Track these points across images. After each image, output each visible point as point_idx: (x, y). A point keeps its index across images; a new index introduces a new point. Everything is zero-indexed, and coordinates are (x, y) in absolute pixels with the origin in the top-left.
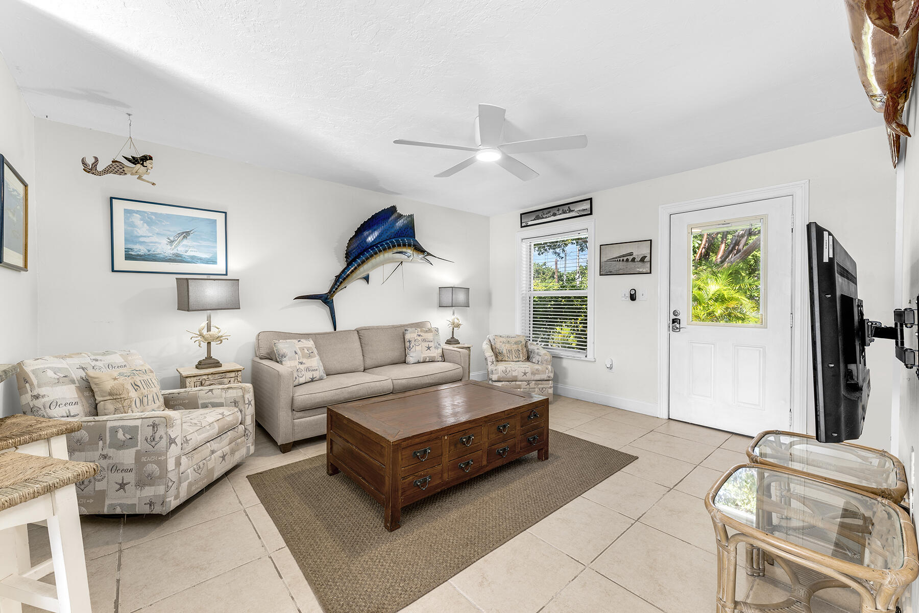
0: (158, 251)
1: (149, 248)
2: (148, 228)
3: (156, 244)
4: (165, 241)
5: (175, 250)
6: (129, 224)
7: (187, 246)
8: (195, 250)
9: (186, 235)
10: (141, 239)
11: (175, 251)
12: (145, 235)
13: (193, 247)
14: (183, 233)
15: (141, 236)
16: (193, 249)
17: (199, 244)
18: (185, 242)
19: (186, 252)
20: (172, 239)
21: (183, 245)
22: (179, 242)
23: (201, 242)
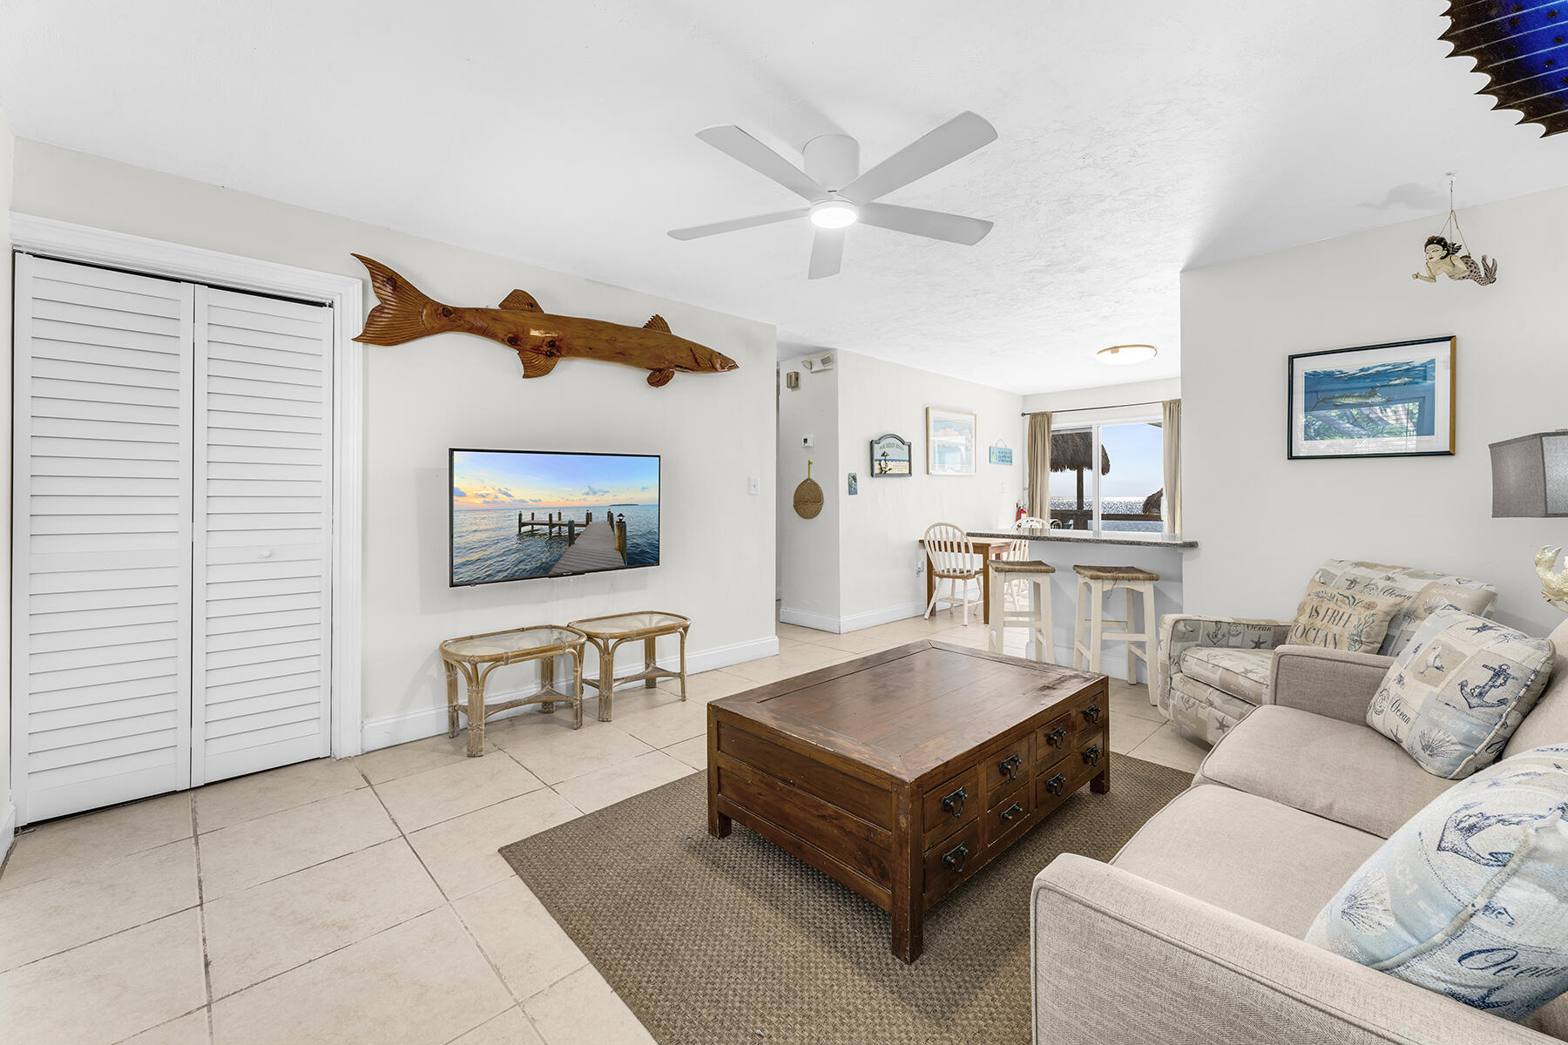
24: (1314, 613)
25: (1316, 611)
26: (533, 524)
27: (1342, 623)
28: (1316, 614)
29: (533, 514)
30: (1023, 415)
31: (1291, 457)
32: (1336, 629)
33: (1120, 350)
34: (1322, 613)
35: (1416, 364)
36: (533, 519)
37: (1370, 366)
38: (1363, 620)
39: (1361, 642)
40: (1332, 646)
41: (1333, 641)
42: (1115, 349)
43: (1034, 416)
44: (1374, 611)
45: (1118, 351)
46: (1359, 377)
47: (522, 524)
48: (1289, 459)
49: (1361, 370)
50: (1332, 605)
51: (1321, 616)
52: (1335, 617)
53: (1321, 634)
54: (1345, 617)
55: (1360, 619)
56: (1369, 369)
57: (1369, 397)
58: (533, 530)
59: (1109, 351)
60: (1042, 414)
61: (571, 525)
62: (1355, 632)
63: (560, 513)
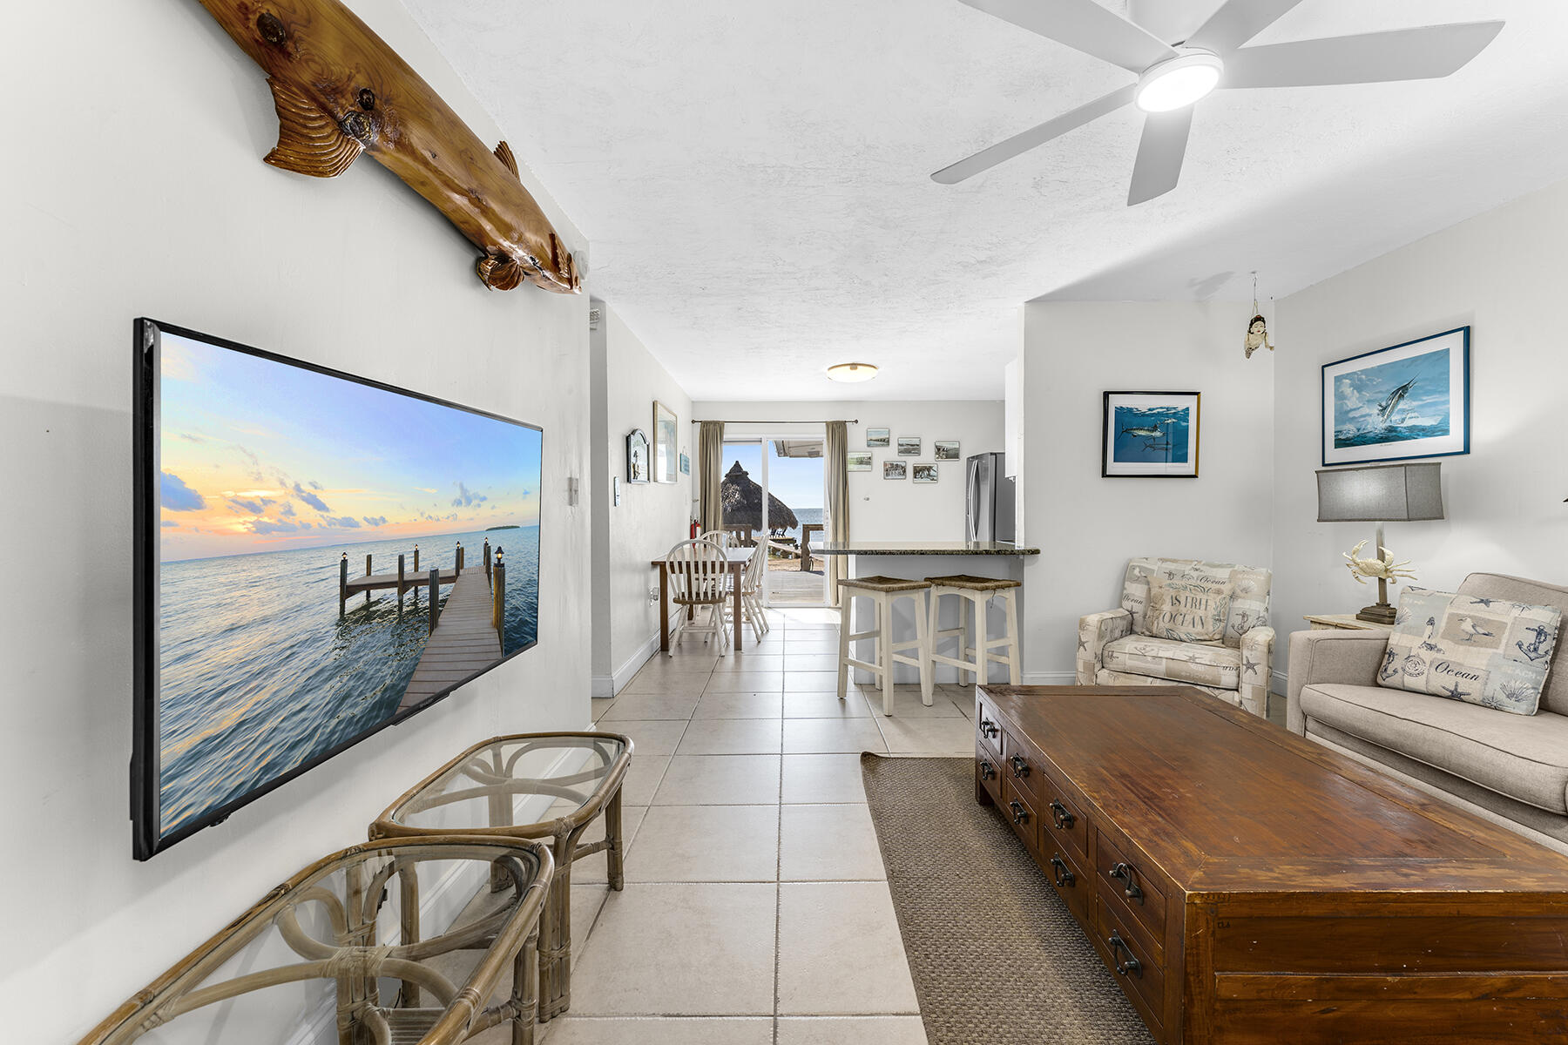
0: (1369, 428)
1: (1358, 426)
2: (1358, 395)
3: (1367, 418)
4: (1375, 410)
5: (1388, 421)
6: (1340, 396)
7: (1404, 411)
8: (1416, 414)
9: (1401, 392)
10: (1351, 415)
11: (1388, 424)
12: (1355, 407)
13: (1412, 410)
14: (1399, 389)
15: (1351, 410)
16: (1413, 415)
17: (1420, 403)
18: (1402, 406)
19: (1403, 420)
20: (1384, 404)
21: (1398, 412)
22: (1393, 407)
23: (1424, 398)
24: (1175, 601)
25: (1176, 599)
26: (368, 587)
27: (1203, 607)
28: (1178, 603)
29: (369, 558)
30: (693, 422)
31: (1104, 475)
32: (1201, 612)
33: (859, 367)
34: (1183, 600)
35: (1180, 409)
36: (369, 573)
37: (1155, 407)
38: (1218, 603)
39: (1220, 620)
40: (1200, 626)
41: (1200, 622)
42: (854, 366)
43: (705, 424)
44: (1223, 596)
45: (856, 368)
46: (1148, 415)
47: (347, 591)
48: (1103, 476)
49: (1150, 410)
50: (1187, 593)
51: (1183, 603)
52: (1196, 603)
53: (1189, 618)
54: (1203, 602)
55: (1216, 603)
56: (1154, 409)
57: (1153, 431)
58: (369, 605)
59: (848, 367)
60: (715, 423)
61: (434, 580)
62: (1216, 613)
63: (417, 552)
